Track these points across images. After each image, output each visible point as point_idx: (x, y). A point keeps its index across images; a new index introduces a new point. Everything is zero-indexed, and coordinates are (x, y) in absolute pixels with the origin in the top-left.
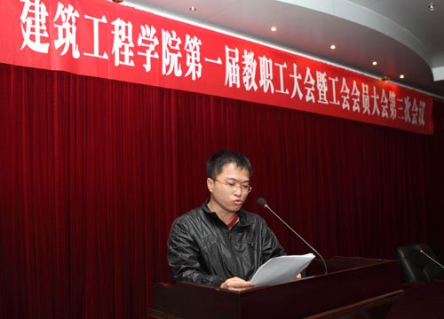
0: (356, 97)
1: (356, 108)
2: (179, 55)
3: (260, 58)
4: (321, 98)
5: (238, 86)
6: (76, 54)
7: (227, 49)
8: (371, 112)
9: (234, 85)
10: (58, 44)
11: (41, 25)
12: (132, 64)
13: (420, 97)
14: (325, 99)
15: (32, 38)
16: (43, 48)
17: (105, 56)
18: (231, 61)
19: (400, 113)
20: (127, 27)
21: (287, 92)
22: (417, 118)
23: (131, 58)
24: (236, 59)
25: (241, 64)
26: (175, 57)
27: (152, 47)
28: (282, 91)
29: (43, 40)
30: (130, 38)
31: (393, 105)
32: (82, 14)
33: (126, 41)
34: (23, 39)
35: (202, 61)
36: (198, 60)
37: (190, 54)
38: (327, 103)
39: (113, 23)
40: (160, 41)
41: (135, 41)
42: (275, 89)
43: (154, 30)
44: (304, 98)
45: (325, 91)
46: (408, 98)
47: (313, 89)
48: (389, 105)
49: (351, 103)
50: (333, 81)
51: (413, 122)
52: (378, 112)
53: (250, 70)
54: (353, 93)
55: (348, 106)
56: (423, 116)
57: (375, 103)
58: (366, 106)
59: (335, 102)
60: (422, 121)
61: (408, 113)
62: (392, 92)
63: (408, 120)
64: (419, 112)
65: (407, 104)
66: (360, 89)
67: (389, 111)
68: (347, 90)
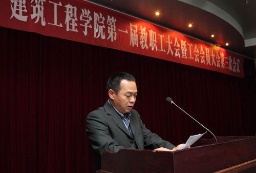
0: (202, 55)
1: (203, 61)
3: (149, 31)
4: (183, 55)
5: (138, 46)
6: (43, 24)
7: (131, 25)
8: (211, 64)
9: (135, 45)
10: (33, 16)
11: (23, 5)
12: (77, 31)
13: (237, 57)
14: (186, 56)
15: (18, 12)
16: (24, 19)
17: (61, 25)
18: (133, 32)
19: (227, 65)
20: (73, 9)
21: (165, 51)
22: (236, 68)
23: (76, 27)
24: (136, 31)
25: (139, 34)
26: (101, 28)
27: (88, 22)
28: (162, 50)
29: (24, 14)
30: (75, 15)
31: (223, 60)
33: (73, 17)
34: (11, 13)
35: (117, 31)
36: (115, 30)
37: (110, 26)
38: (187, 58)
39: (65, 6)
40: (93, 18)
41: (78, 17)
42: (158, 49)
43: (89, 12)
44: (174, 54)
45: (185, 51)
46: (230, 57)
47: (179, 49)
48: (220, 60)
49: (200, 58)
50: (190, 46)
51: (234, 70)
52: (215, 64)
53: (144, 37)
54: (201, 53)
55: (198, 60)
56: (238, 67)
57: (213, 59)
58: (208, 60)
59: (191, 57)
60: (238, 70)
61: (231, 65)
62: (222, 53)
63: (231, 69)
64: (236, 65)
65: (230, 60)
66: (205, 51)
67: (221, 64)
68: (198, 51)
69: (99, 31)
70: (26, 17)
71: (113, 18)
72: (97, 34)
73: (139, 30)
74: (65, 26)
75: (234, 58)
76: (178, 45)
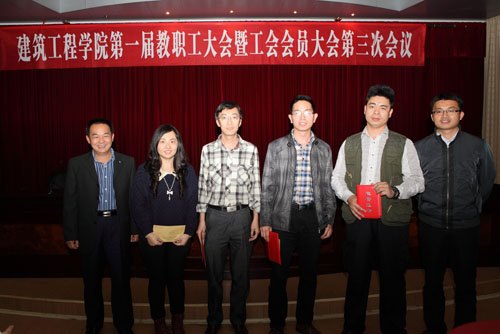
0: (287, 44)
1: (287, 54)
2: (106, 45)
3: (174, 33)
4: (238, 52)
5: (153, 56)
6: (44, 59)
7: (144, 33)
8: (310, 55)
10: (34, 55)
11: (27, 48)
12: (76, 57)
14: (244, 52)
15: (23, 55)
16: (28, 59)
17: (60, 56)
18: (146, 41)
20: (72, 37)
21: (200, 53)
22: (396, 50)
23: (75, 54)
24: (152, 38)
25: (155, 41)
26: (103, 48)
27: (88, 45)
28: (195, 53)
29: (28, 55)
30: (74, 43)
31: (349, 43)
32: (46, 37)
33: (72, 45)
34: (18, 57)
35: (123, 46)
36: (120, 45)
37: (114, 43)
38: (246, 54)
39: (64, 37)
40: (93, 40)
41: (77, 44)
42: (187, 53)
43: (89, 35)
44: (218, 55)
45: (244, 46)
46: (378, 32)
47: (230, 46)
48: (341, 44)
49: (280, 50)
50: (257, 35)
51: (388, 55)
52: (322, 53)
53: (163, 44)
54: (283, 41)
55: (275, 53)
56: (407, 47)
57: (318, 45)
58: (303, 49)
59: (257, 52)
60: (406, 52)
61: (378, 47)
62: (347, 31)
63: (378, 54)
64: (399, 45)
65: (377, 38)
66: (295, 37)
67: (340, 50)
68: (276, 40)
69: (101, 52)
70: (30, 57)
71: (118, 32)
72: (98, 55)
73: (156, 37)
74: (64, 56)
75: (392, 33)
76: (229, 40)
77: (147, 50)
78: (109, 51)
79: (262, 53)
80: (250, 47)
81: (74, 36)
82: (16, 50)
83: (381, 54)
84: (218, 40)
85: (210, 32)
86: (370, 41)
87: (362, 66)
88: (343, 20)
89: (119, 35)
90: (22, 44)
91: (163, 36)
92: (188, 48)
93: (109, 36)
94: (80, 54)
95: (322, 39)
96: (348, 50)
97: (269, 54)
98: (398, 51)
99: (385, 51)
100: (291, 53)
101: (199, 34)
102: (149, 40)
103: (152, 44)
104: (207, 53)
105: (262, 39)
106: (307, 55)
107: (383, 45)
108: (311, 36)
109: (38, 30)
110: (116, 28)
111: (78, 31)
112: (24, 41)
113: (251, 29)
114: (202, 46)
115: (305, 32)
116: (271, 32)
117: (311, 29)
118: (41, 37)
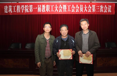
2: (28, 9)
3: (46, 6)
4: (64, 11)
5: (41, 12)
6: (11, 12)
7: (38, 5)
9: (40, 12)
10: (9, 11)
12: (20, 12)
14: (65, 10)
15: (6, 11)
18: (39, 8)
21: (53, 11)
23: (20, 11)
24: (41, 7)
25: (42, 8)
26: (27, 9)
27: (23, 8)
28: (52, 11)
29: (7, 11)
30: (20, 8)
31: (94, 8)
32: (12, 6)
33: (19, 8)
35: (33, 9)
36: (32, 9)
37: (30, 8)
38: (66, 11)
39: (17, 6)
42: (50, 11)
43: (24, 6)
44: (59, 11)
45: (66, 9)
46: (102, 5)
47: (62, 9)
48: (92, 8)
49: (75, 10)
50: (69, 6)
51: (105, 12)
52: (87, 11)
53: (44, 8)
54: (76, 8)
55: (74, 11)
56: (110, 9)
57: (86, 9)
58: (82, 10)
59: (69, 11)
60: (110, 11)
61: (102, 10)
62: (93, 5)
63: (102, 11)
64: (108, 9)
65: (102, 7)
66: (79, 6)
67: (92, 10)
68: (74, 7)
69: (27, 10)
70: (7, 12)
71: (32, 5)
72: (26, 11)
73: (42, 6)
74: (17, 11)
75: (106, 6)
76: (61, 7)
77: (39, 10)
78: (29, 10)
79: (70, 11)
80: (67, 9)
81: (20, 6)
82: (4, 10)
83: (103, 11)
84: (59, 7)
85: (56, 5)
86: (100, 8)
87: (98, 15)
88: (92, 2)
89: (32, 6)
90: (6, 8)
91: (43, 6)
92: (50, 9)
93: (29, 6)
94: (21, 11)
95: (87, 7)
96: (94, 10)
97: (72, 11)
98: (107, 11)
99: (104, 11)
100: (78, 11)
101: (53, 6)
102: (40, 7)
103: (41, 8)
104: (55, 11)
105: (71, 7)
106: (83, 12)
107: (103, 9)
108: (84, 6)
109: (10, 4)
110: (31, 4)
111: (21, 5)
112: (6, 7)
113: (67, 4)
114: (54, 9)
115: (82, 5)
116: (73, 5)
117: (84, 4)
118: (11, 6)
